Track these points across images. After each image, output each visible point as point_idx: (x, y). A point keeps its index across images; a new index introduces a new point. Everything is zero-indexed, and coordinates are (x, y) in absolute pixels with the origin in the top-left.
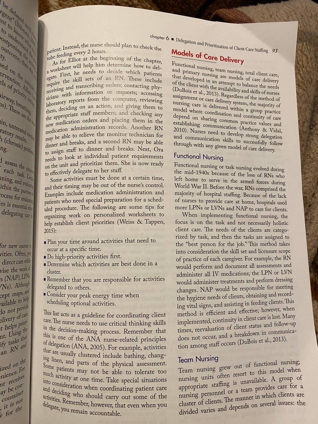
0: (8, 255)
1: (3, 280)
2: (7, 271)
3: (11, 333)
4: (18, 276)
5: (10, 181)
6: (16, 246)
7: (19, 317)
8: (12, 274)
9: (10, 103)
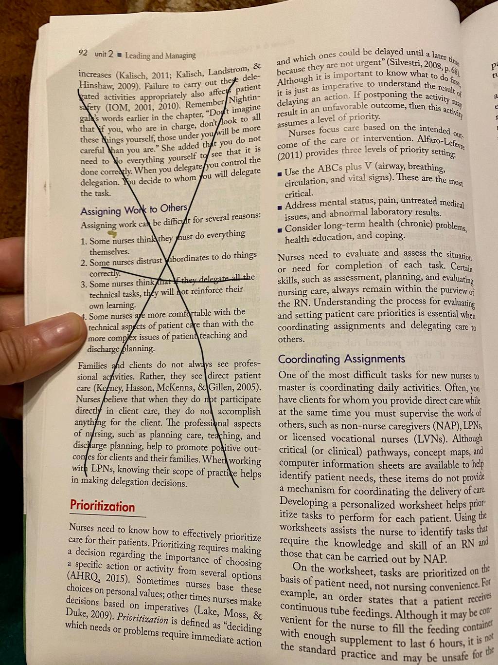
0: (432, 389)
1: (431, 428)
2: (435, 414)
3: (458, 515)
4: (457, 423)
5: (418, 279)
6: (445, 376)
7: (468, 491)
8: (445, 420)
9: (398, 171)
